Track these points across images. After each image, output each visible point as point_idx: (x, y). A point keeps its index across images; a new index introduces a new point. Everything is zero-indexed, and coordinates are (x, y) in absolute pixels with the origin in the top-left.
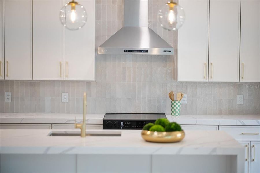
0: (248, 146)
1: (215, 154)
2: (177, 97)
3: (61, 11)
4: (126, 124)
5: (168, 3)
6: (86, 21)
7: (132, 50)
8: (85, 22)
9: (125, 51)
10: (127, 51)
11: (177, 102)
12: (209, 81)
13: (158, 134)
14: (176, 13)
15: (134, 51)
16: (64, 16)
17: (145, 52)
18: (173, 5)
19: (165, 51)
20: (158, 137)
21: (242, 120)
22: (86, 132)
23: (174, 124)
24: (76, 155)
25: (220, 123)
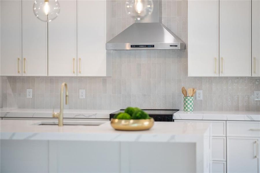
0: (257, 142)
1: (173, 141)
6: (59, 13)
7: (138, 45)
9: (132, 46)
10: (134, 46)
11: (189, 98)
12: (220, 76)
15: (141, 46)
17: (152, 47)
19: (171, 46)
21: (250, 115)
24: (48, 141)
25: (227, 118)
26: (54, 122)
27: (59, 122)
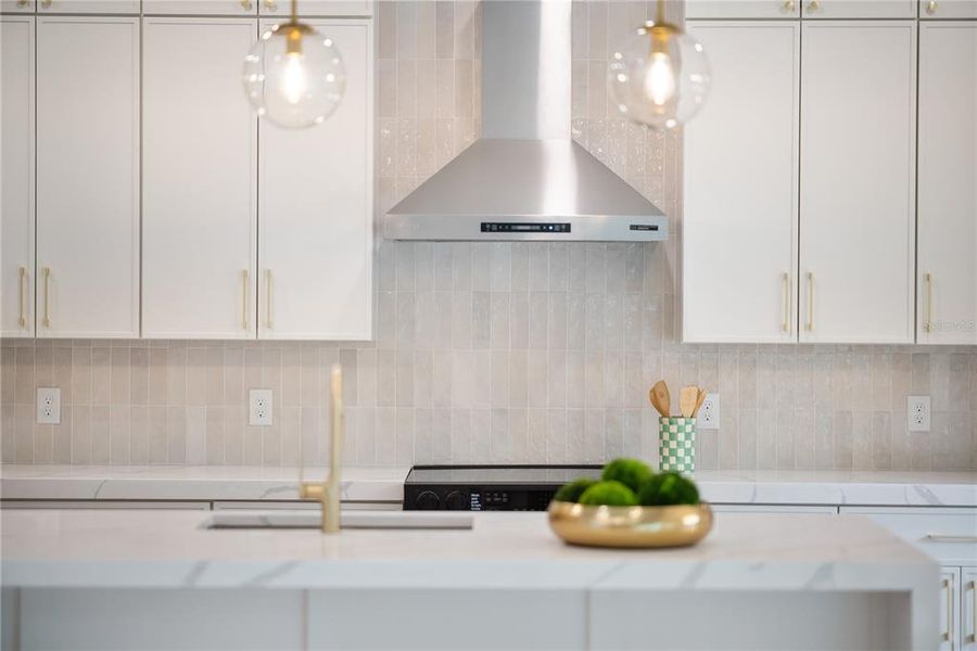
0: (950, 583)
1: (825, 586)
2: (681, 401)
3: (250, 58)
4: (489, 500)
5: (648, 29)
6: (342, 93)
7: (510, 225)
8: (337, 97)
9: (485, 227)
10: (495, 228)
11: (681, 422)
12: (802, 340)
13: (612, 515)
14: (676, 63)
15: (520, 228)
16: (258, 75)
17: (561, 231)
18: (665, 36)
19: (634, 227)
20: (613, 527)
21: (926, 485)
22: (340, 518)
23: (671, 480)
24: (305, 594)
25: (844, 497)
26: (264, 518)
27: (324, 518)
